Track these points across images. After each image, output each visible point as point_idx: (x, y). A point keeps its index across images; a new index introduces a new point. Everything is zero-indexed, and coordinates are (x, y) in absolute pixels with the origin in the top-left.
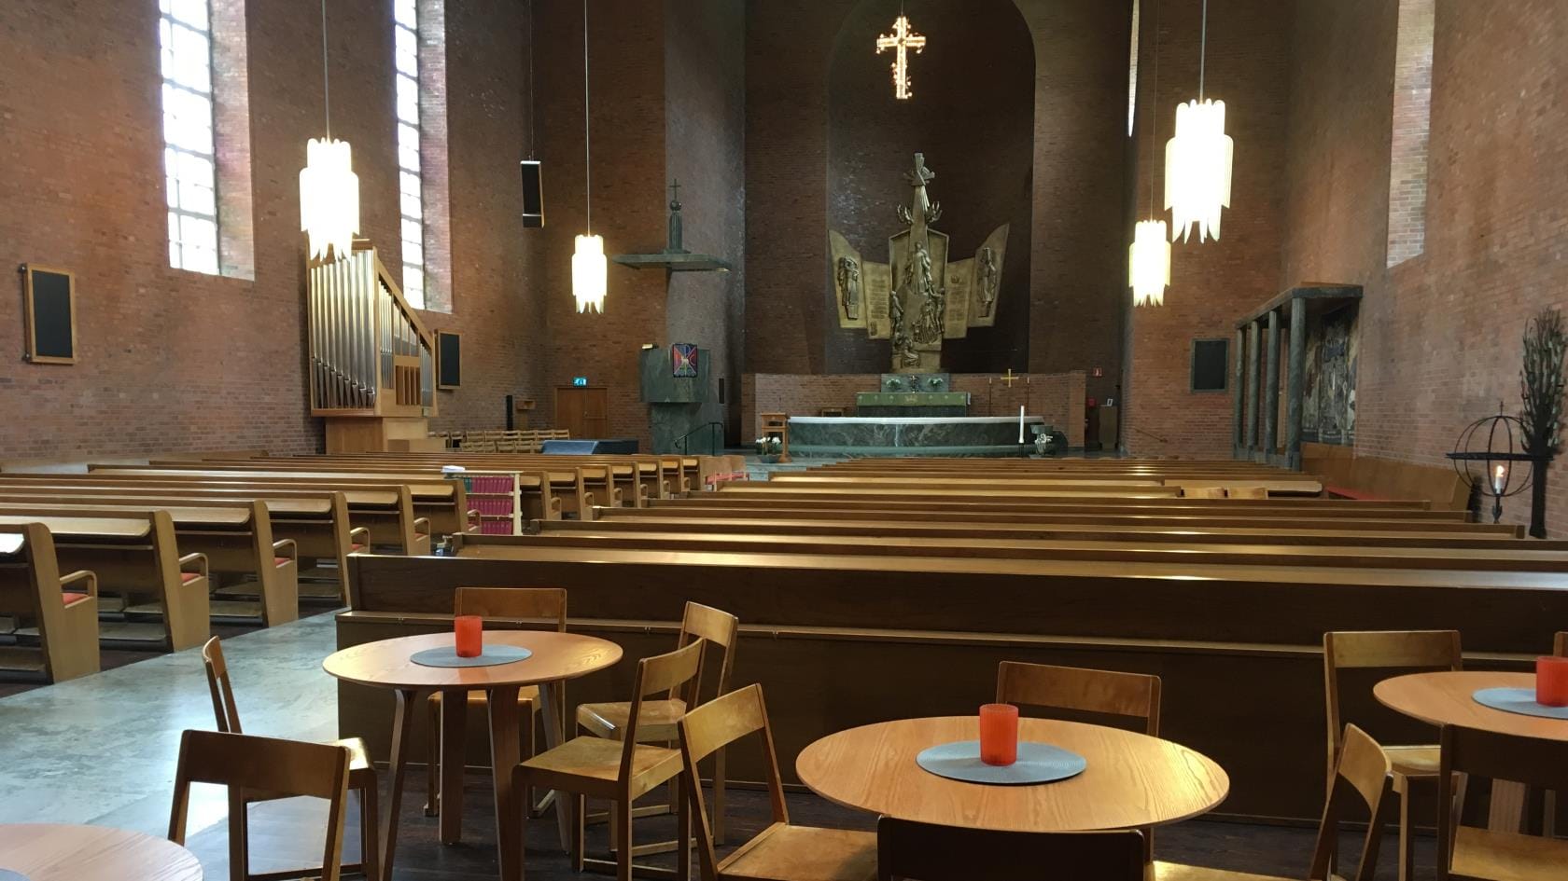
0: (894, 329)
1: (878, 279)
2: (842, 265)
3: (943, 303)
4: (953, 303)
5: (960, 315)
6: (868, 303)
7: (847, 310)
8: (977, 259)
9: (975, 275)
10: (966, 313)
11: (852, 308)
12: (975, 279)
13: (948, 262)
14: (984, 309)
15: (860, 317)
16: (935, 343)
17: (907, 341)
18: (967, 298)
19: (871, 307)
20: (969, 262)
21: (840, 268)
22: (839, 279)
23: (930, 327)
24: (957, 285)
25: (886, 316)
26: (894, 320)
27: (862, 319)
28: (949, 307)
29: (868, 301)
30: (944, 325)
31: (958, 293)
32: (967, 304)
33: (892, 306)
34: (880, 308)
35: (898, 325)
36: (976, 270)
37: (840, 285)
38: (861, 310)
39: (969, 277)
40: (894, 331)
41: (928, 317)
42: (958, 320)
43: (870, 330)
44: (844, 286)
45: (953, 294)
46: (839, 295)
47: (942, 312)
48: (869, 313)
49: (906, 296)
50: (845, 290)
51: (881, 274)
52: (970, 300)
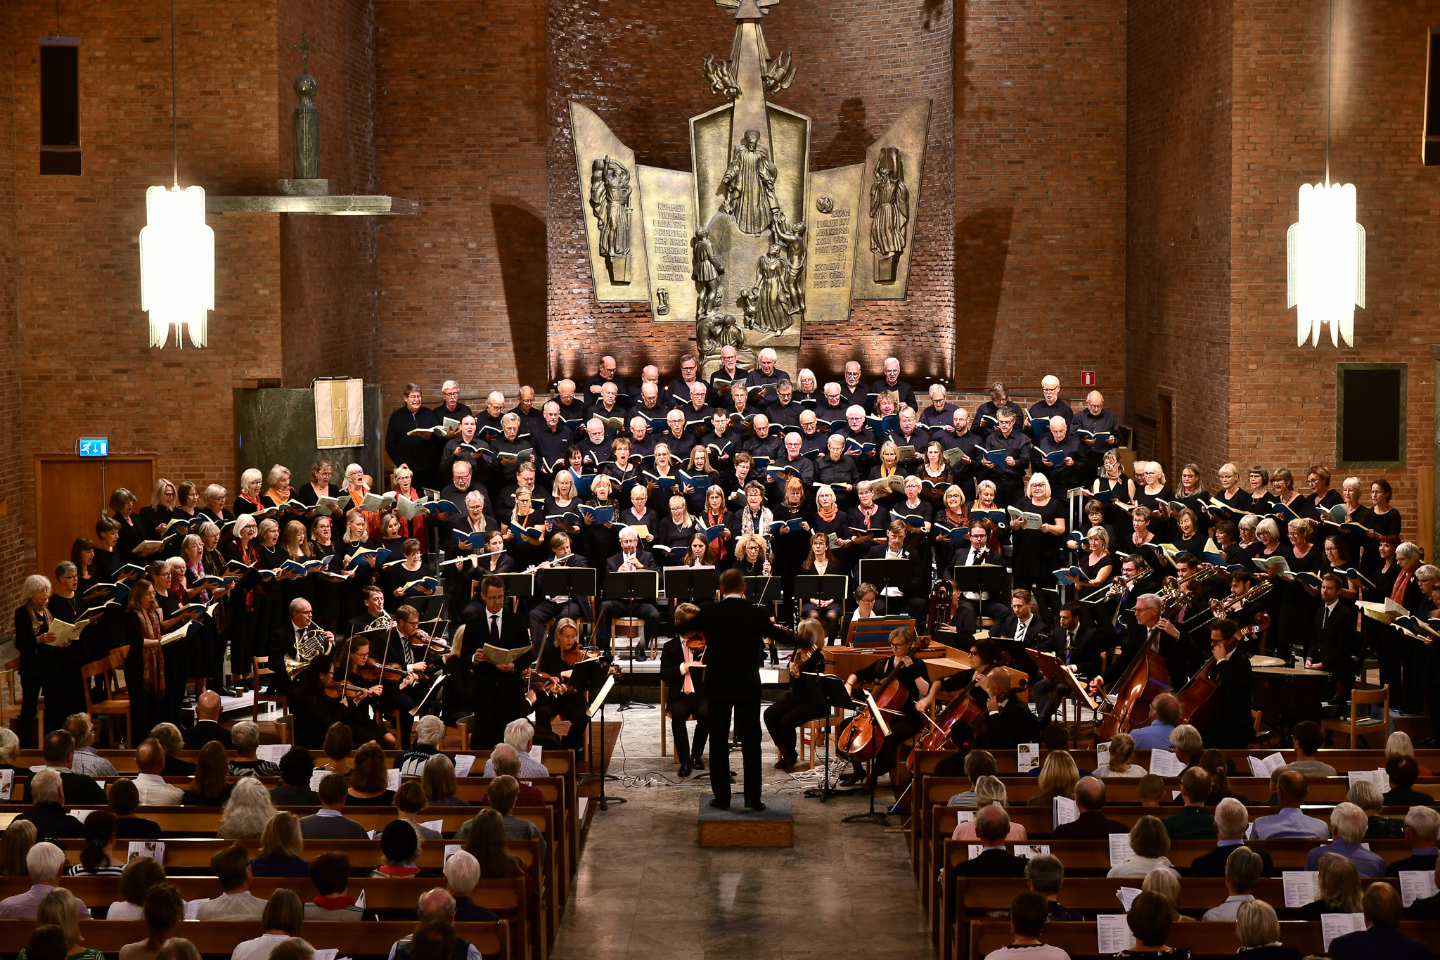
0: (704, 305)
1: (672, 202)
2: (599, 173)
3: (802, 252)
4: (821, 251)
5: (836, 277)
6: (651, 252)
7: (609, 266)
8: (870, 164)
9: (867, 198)
10: (848, 272)
11: (618, 263)
12: (867, 206)
13: (810, 171)
14: (887, 266)
15: (636, 277)
16: (788, 331)
17: (732, 329)
18: (850, 242)
19: (656, 259)
20: (853, 172)
21: (594, 180)
22: (593, 204)
23: (778, 300)
24: (829, 217)
25: (689, 275)
26: (703, 284)
27: (639, 283)
28: (814, 259)
29: (651, 245)
30: (804, 295)
31: (829, 232)
32: (849, 254)
33: (698, 259)
34: (675, 260)
35: (712, 296)
36: (867, 191)
37: (596, 214)
38: (637, 264)
39: (854, 201)
40: (705, 307)
41: (774, 280)
42: (833, 285)
43: (656, 304)
44: (603, 216)
45: (821, 233)
46: (594, 234)
47: (801, 270)
48: (654, 273)
49: (728, 238)
50: (606, 226)
51: (677, 192)
52: (856, 249)
